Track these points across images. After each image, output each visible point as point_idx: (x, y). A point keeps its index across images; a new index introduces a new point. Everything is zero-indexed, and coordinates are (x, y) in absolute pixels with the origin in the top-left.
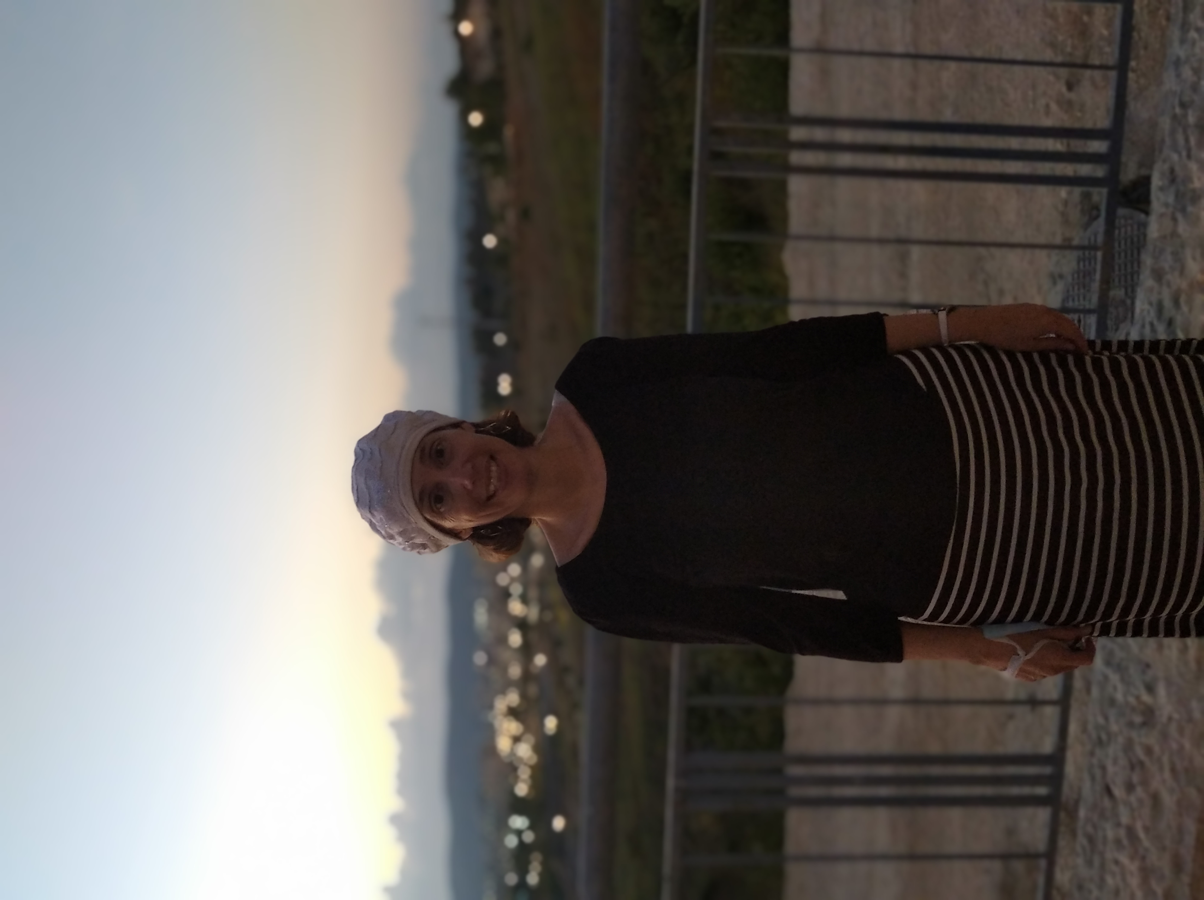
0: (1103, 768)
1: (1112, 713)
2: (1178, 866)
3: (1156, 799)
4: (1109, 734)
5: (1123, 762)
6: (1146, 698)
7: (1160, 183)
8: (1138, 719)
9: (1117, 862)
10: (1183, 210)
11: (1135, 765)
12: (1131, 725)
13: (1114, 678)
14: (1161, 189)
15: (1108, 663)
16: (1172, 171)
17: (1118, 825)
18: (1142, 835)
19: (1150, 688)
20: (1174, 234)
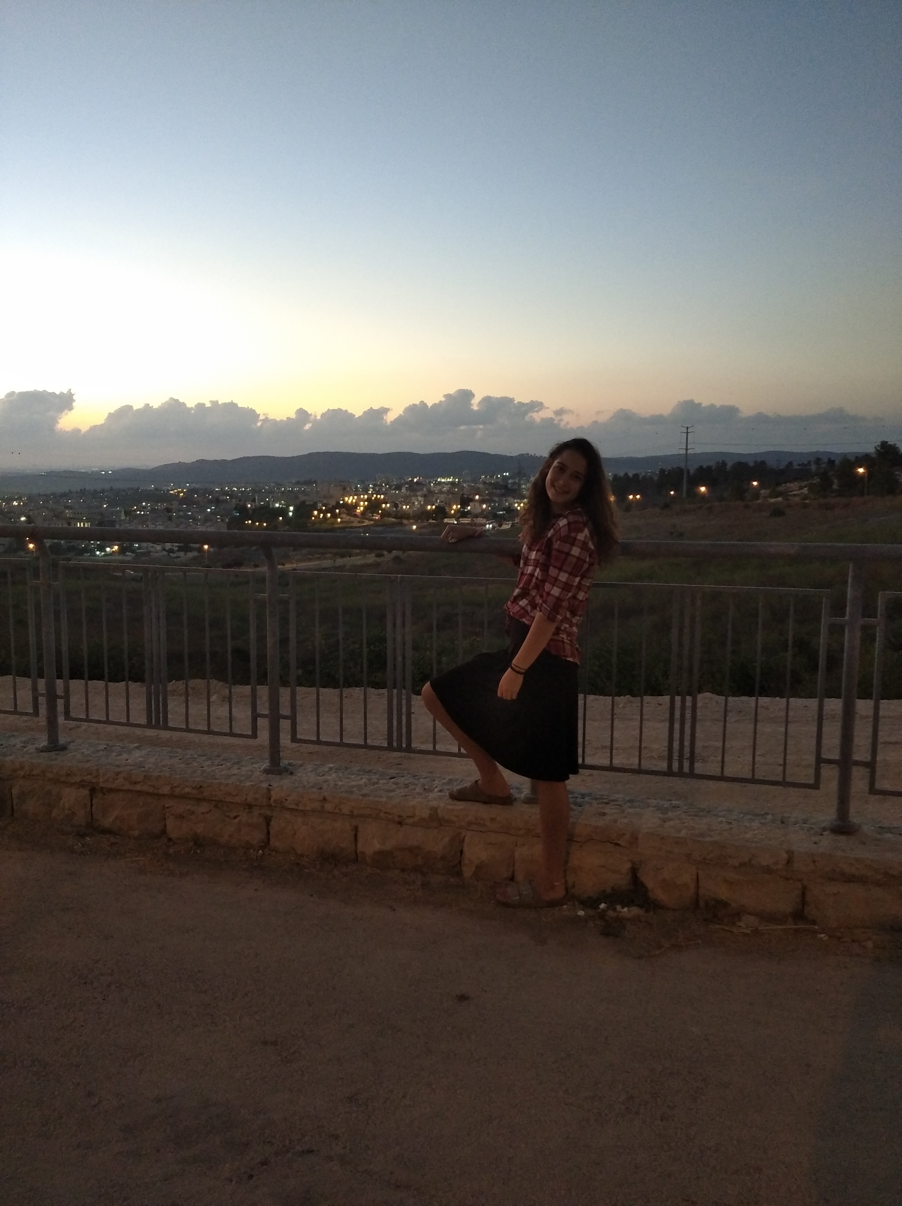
0: (403, 777)
2: (364, 795)
3: (393, 791)
4: (418, 779)
5: (407, 782)
6: (436, 790)
8: (426, 787)
9: (362, 779)
10: (658, 810)
11: (407, 786)
12: (424, 785)
13: (445, 781)
15: (450, 780)
16: (678, 807)
17: (379, 780)
18: (376, 786)
19: (440, 791)
20: (648, 806)
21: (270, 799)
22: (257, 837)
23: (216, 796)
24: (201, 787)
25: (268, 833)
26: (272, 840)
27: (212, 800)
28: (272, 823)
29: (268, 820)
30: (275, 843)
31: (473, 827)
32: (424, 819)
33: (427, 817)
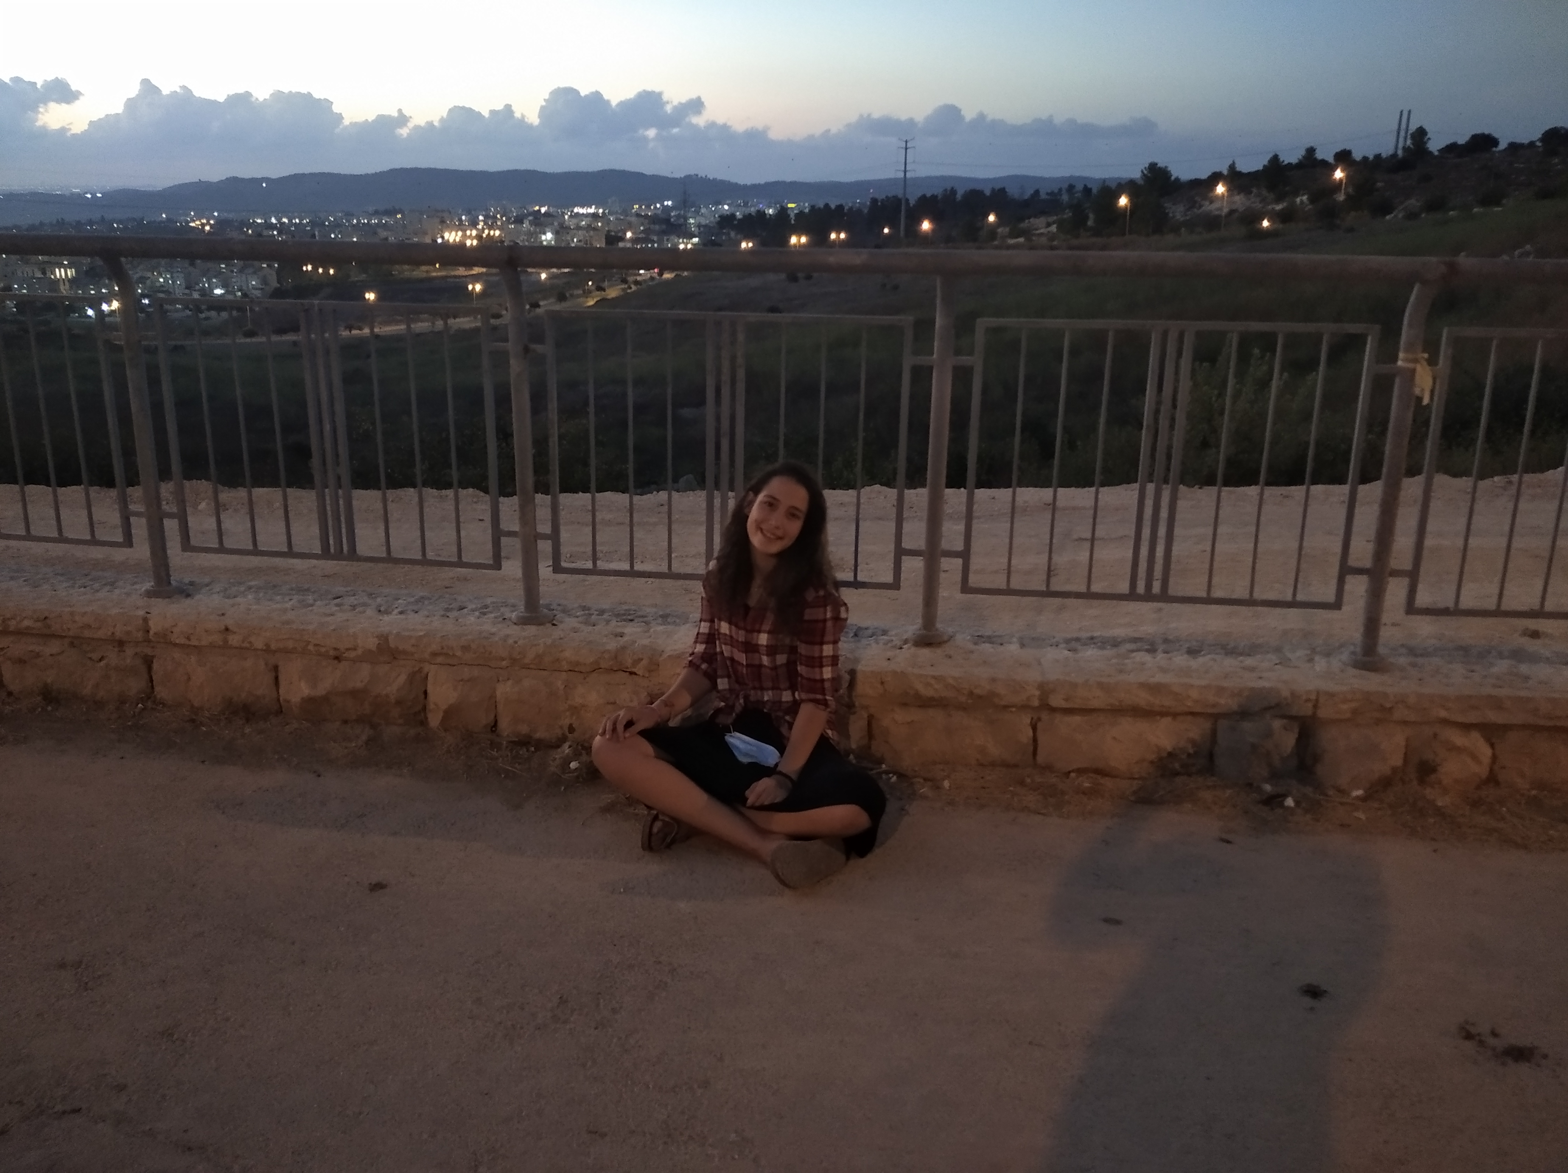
3: (332, 615)
5: (356, 603)
9: (291, 600)
11: (354, 608)
17: (316, 601)
18: (308, 609)
21: (148, 631)
22: (135, 685)
23: (69, 629)
24: (46, 618)
25: (151, 681)
26: (157, 689)
27: (65, 637)
28: (155, 666)
29: (148, 662)
30: (161, 692)
31: (440, 659)
32: (370, 651)
33: (374, 649)
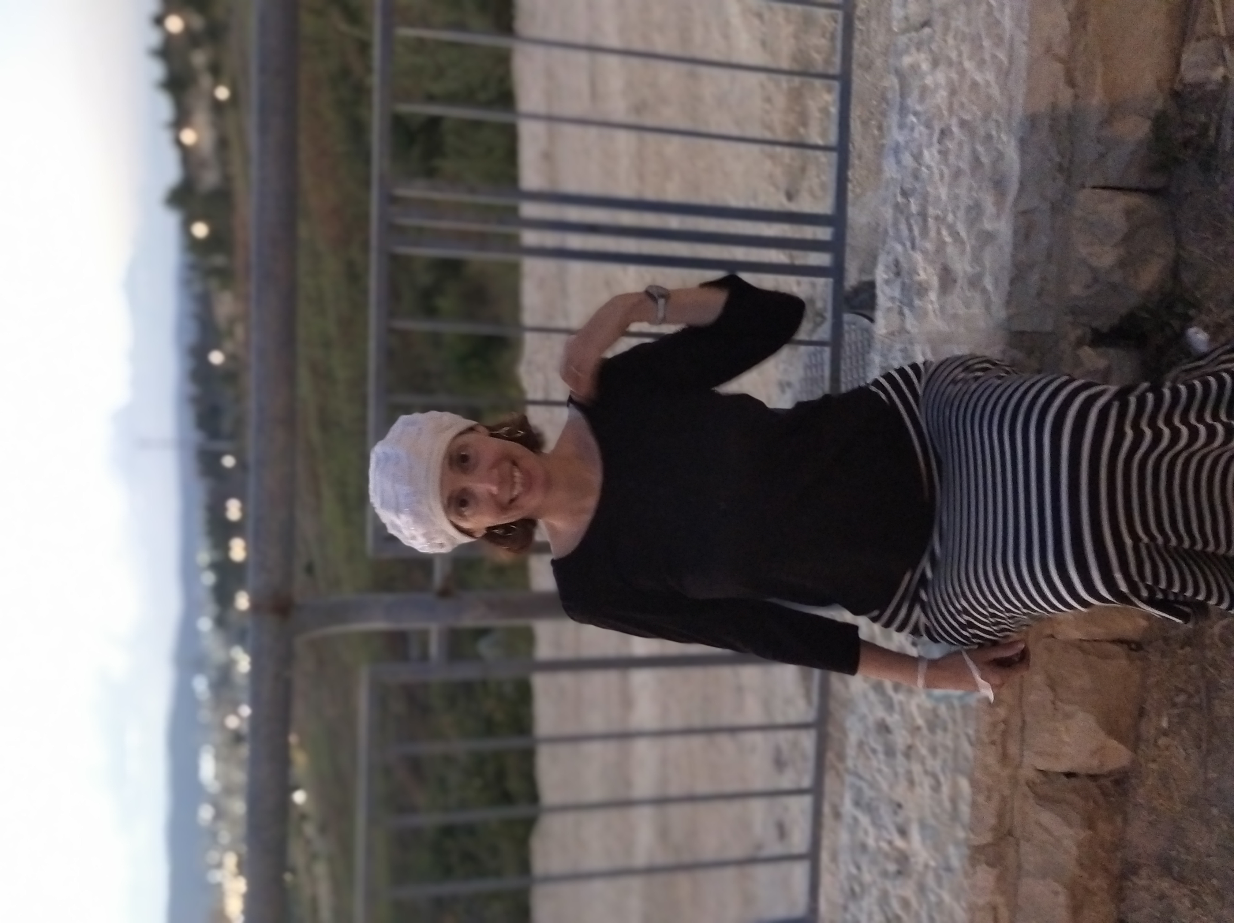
1: (864, 862)
4: (862, 886)
5: (879, 917)
6: (899, 843)
7: (885, 276)
8: (892, 867)
10: (911, 305)
12: (885, 874)
13: (865, 820)
14: (887, 282)
15: (857, 803)
16: (897, 263)
19: (903, 832)
20: (903, 330)
31: (1013, 749)
32: (1000, 879)
33: (995, 872)
